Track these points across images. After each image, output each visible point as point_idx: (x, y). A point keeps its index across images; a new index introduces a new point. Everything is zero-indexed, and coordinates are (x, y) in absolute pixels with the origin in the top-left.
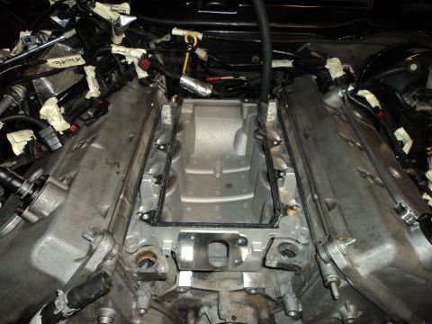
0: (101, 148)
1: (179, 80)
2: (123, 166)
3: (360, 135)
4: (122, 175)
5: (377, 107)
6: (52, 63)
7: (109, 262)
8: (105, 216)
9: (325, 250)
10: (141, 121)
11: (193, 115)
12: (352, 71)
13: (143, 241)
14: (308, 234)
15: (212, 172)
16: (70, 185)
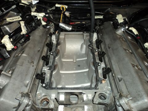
0: (26, 56)
1: (59, 25)
2: (35, 63)
3: (131, 46)
4: (35, 67)
5: (137, 35)
6: (8, 20)
7: (28, 108)
8: (27, 86)
9: (119, 101)
10: (43, 43)
11: (64, 38)
12: (127, 20)
13: (43, 94)
14: (111, 90)
15: (72, 60)
16: (12, 74)
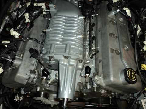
2: (39, 46)
5: (129, 16)
8: (33, 65)
16: (22, 57)
